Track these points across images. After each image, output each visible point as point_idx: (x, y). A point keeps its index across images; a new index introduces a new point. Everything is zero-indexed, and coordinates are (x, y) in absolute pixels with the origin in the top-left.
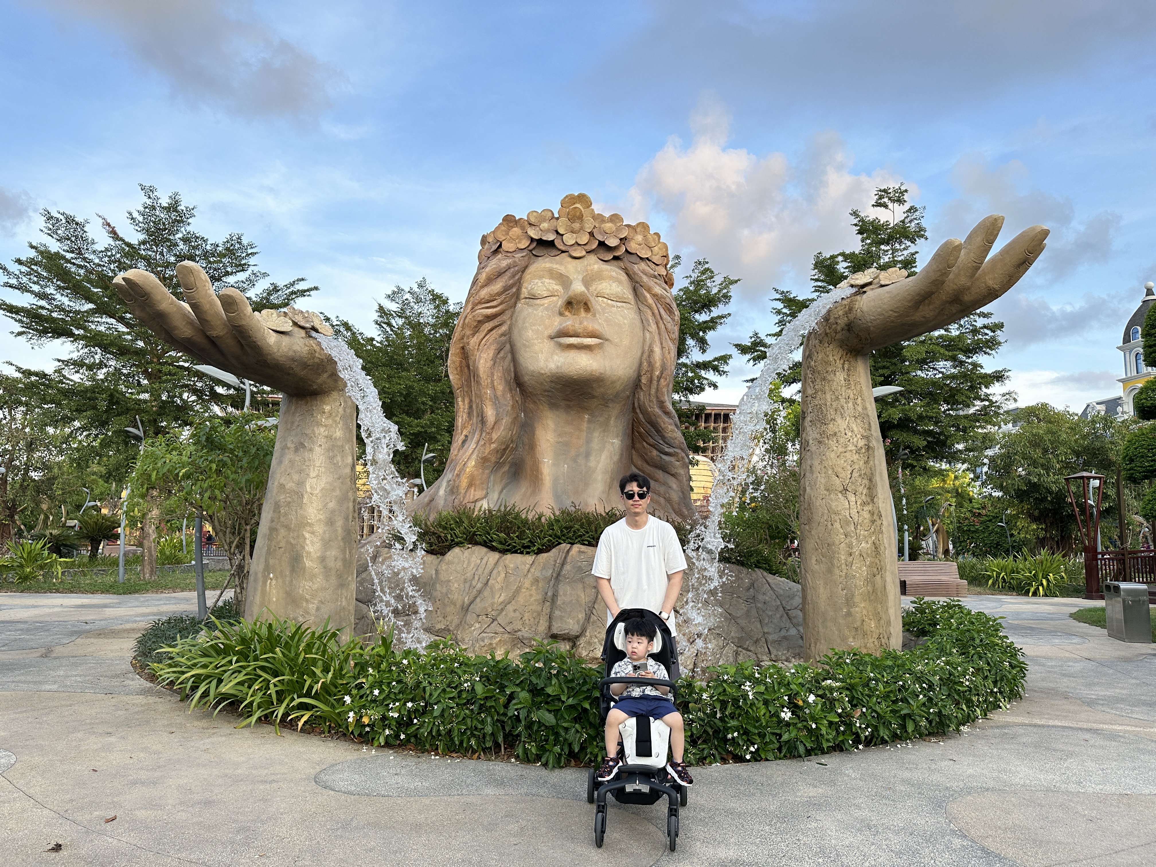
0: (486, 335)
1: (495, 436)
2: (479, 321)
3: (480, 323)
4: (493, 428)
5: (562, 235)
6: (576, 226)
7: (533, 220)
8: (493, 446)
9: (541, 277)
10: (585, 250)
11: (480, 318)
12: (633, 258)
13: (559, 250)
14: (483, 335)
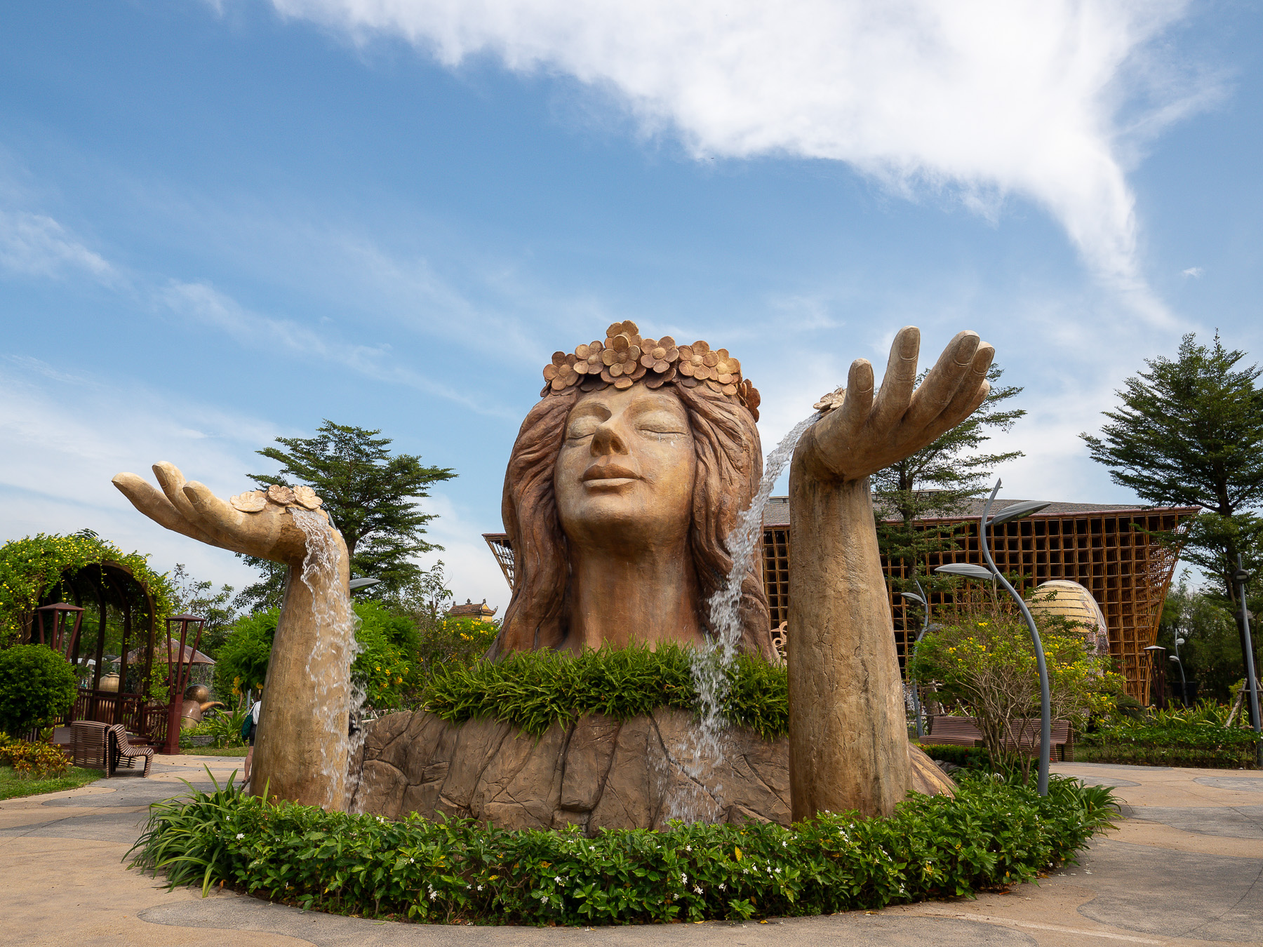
0: (530, 482)
1: (536, 590)
2: (522, 468)
3: (524, 469)
4: (534, 581)
5: (609, 367)
6: (623, 355)
7: (580, 355)
8: (535, 600)
9: (585, 414)
10: (632, 380)
11: (522, 465)
12: (689, 382)
13: (606, 383)
14: (527, 482)
